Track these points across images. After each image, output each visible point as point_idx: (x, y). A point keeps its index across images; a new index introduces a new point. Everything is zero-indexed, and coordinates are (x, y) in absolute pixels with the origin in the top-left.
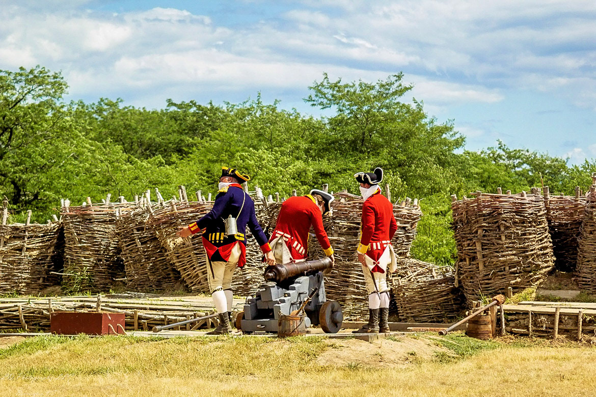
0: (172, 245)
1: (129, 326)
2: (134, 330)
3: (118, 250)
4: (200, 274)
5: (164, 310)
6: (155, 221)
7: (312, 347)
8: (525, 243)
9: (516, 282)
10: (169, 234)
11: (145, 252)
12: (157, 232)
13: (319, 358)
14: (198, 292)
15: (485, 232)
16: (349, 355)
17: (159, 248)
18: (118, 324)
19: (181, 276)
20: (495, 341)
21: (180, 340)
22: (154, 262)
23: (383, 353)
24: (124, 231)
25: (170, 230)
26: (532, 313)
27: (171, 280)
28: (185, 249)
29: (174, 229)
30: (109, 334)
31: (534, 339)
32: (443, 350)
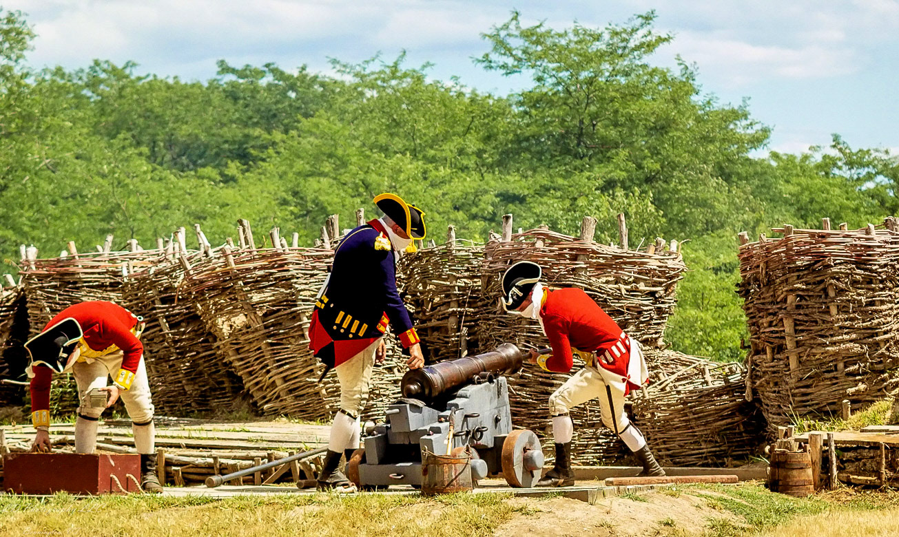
0: (226, 330)
4: (278, 382)
5: (212, 447)
6: (195, 284)
7: (484, 513)
8: (873, 319)
9: (857, 391)
10: (221, 309)
11: (175, 342)
12: (198, 305)
13: (498, 533)
14: (275, 413)
15: (800, 301)
16: (553, 526)
17: (203, 334)
18: (127, 475)
19: (244, 385)
20: (818, 498)
21: (242, 502)
22: (193, 361)
23: (614, 523)
24: (137, 304)
25: (222, 301)
26: (886, 448)
27: (226, 393)
28: (251, 336)
29: (230, 299)
30: (111, 492)
31: (891, 493)
32: (724, 516)
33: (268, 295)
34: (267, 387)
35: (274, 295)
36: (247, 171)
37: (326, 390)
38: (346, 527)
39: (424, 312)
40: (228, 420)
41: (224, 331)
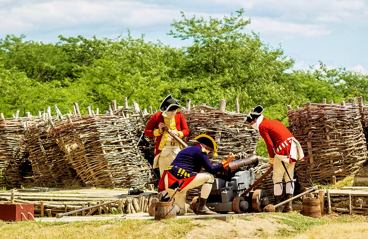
0: (69, 150)
1: (37, 213)
2: (41, 217)
3: (26, 155)
4: (92, 172)
5: (64, 200)
6: (55, 131)
7: (182, 227)
8: (345, 141)
9: (338, 172)
10: (66, 141)
11: (47, 155)
12: (57, 140)
13: (188, 235)
14: (90, 186)
15: (314, 134)
16: (211, 232)
17: (59, 152)
18: (28, 213)
19: (77, 173)
20: (323, 218)
21: (78, 224)
22: (55, 163)
23: (237, 230)
24: (31, 139)
25: (67, 138)
26: (351, 196)
27: (69, 177)
28: (80, 153)
29: (70, 137)
30: (22, 220)
31: (354, 216)
32: (284, 226)
33: (86, 135)
34: (87, 174)
35: (89, 135)
36: (73, 82)
37: (112, 175)
38: (123, 234)
39: (153, 141)
40: (70, 189)
41: (68, 150)
